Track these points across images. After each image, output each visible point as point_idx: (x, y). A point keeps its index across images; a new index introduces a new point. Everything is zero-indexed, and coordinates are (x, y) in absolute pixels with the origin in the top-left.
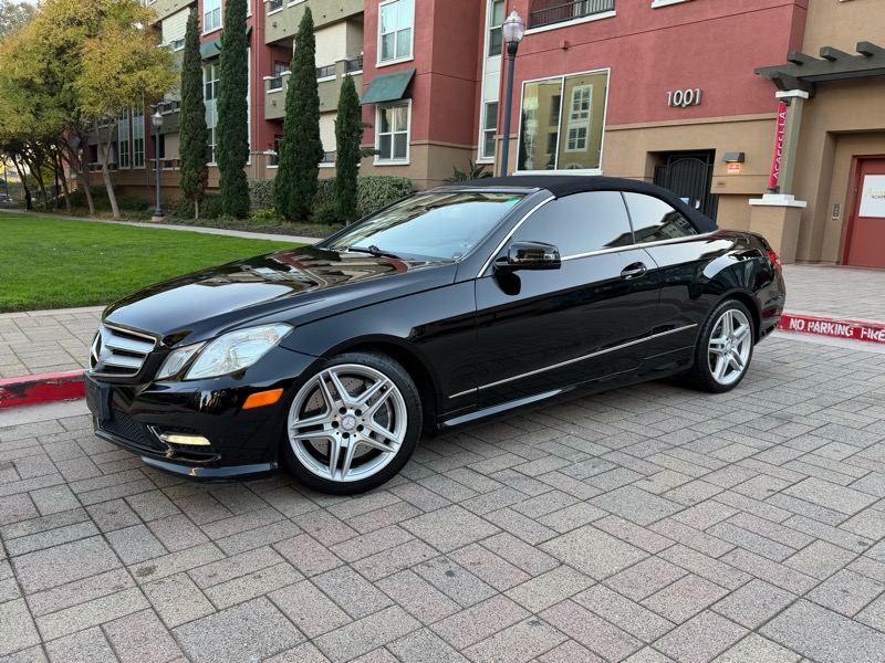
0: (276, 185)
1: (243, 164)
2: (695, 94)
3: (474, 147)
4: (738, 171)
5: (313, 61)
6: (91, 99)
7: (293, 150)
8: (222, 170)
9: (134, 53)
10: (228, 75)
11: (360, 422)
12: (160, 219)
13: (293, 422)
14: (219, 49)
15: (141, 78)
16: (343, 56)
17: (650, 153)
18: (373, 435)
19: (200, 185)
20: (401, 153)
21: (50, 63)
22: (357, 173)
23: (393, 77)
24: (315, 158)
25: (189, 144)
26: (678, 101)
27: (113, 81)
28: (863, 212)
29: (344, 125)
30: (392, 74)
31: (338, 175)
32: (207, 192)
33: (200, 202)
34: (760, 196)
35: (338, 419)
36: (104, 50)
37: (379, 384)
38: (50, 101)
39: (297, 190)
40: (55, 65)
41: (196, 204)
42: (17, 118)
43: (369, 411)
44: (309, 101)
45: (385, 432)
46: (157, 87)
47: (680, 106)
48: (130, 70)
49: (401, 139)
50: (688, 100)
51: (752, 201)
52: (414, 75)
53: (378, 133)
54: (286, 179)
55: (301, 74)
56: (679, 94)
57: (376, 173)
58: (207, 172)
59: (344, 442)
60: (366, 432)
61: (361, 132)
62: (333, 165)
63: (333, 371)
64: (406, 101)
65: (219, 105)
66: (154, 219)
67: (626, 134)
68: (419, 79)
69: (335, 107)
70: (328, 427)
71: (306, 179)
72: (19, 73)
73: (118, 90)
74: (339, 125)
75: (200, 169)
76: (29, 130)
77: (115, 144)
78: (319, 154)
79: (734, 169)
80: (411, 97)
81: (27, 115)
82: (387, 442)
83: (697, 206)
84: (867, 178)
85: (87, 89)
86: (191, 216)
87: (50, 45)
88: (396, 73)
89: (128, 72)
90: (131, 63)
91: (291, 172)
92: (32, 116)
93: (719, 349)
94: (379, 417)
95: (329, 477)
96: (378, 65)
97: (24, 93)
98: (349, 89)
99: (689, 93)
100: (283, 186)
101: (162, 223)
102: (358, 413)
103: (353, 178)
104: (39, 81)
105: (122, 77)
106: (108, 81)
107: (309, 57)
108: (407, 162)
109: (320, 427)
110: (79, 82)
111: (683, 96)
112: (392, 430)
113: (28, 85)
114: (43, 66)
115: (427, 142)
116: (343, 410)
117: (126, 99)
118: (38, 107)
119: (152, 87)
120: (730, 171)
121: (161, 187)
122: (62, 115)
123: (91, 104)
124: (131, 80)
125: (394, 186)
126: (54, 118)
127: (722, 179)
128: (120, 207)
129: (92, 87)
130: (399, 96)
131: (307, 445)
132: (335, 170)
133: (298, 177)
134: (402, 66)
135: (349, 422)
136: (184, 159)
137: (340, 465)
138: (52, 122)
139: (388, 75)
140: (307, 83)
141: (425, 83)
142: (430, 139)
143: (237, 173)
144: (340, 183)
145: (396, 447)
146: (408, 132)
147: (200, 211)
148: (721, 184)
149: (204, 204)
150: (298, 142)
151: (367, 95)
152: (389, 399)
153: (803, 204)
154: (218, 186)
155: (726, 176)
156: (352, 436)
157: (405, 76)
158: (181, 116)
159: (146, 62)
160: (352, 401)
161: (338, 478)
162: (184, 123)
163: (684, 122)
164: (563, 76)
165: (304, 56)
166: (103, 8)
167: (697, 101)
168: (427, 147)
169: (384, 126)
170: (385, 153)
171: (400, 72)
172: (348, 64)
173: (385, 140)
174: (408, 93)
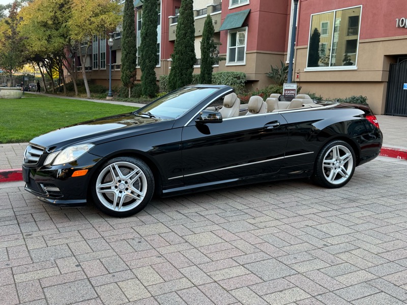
0: (169, 79)
1: (153, 67)
3: (285, 53)
5: (192, 7)
6: (76, 32)
7: (179, 59)
8: (142, 71)
9: (99, 5)
10: (147, 17)
11: (127, 187)
12: (111, 98)
13: (98, 185)
14: (142, 2)
15: (102, 19)
16: (211, 3)
17: (387, 56)
18: (132, 192)
19: (132, 79)
20: (241, 58)
21: (56, 12)
22: (212, 71)
23: (237, 14)
24: (191, 63)
25: (126, 56)
26: (402, 24)
27: (87, 22)
29: (205, 44)
30: (237, 13)
31: (201, 72)
32: (136, 82)
33: (131, 88)
35: (117, 185)
36: (83, 5)
37: (136, 171)
38: (55, 33)
39: (180, 81)
40: (59, 14)
41: (130, 90)
42: (39, 43)
43: (131, 182)
44: (189, 30)
45: (138, 192)
46: (110, 24)
47: (404, 27)
48: (96, 15)
49: (241, 50)
52: (250, 13)
53: (229, 47)
54: (175, 75)
55: (185, 15)
56: (403, 20)
57: (225, 71)
58: (136, 72)
59: (120, 195)
60: (129, 191)
61: (215, 48)
62: (199, 66)
63: (116, 164)
64: (244, 28)
65: (142, 34)
66: (108, 98)
67: (372, 44)
68: (252, 15)
69: (201, 34)
70: (113, 188)
71: (186, 75)
72: (40, 19)
73: (90, 26)
74: (203, 43)
75: (132, 70)
76: (44, 49)
77: (91, 56)
78: (194, 60)
80: (247, 25)
81: (44, 41)
82: (139, 196)
85: (74, 26)
86: (127, 97)
87: (56, 3)
88: (239, 12)
89: (95, 16)
90: (97, 11)
91: (178, 71)
92: (46, 41)
93: (331, 165)
94: (135, 185)
95: (113, 209)
96: (229, 8)
97: (43, 29)
98: (209, 24)
100: (173, 79)
101: (111, 100)
102: (126, 183)
103: (210, 74)
104: (50, 22)
105: (92, 19)
106: (85, 21)
107: (189, 5)
108: (244, 64)
109: (110, 188)
110: (70, 23)
112: (141, 191)
113: (45, 25)
114: (52, 14)
115: (255, 51)
116: (120, 181)
117: (94, 31)
118: (50, 37)
119: (108, 24)
121: (112, 80)
122: (62, 40)
123: (76, 35)
124: (97, 21)
125: (235, 78)
126: (57, 42)
128: (91, 91)
129: (77, 25)
130: (240, 26)
131: (104, 195)
132: (200, 70)
133: (181, 74)
134: (243, 8)
135: (122, 186)
136: (123, 65)
137: (118, 205)
138: (56, 45)
139: (235, 13)
140: (188, 20)
141: (255, 17)
142: (257, 50)
143: (151, 72)
144: (202, 77)
145: (142, 198)
146: (245, 45)
147: (131, 94)
149: (133, 89)
150: (182, 54)
151: (223, 25)
152: (140, 178)
154: (140, 79)
156: (123, 192)
157: (245, 13)
158: (122, 40)
159: (105, 10)
160: (124, 177)
161: (117, 210)
162: (124, 44)
164: (335, 11)
165: (186, 5)
168: (255, 54)
169: (233, 43)
170: (232, 59)
171: (242, 11)
172: (215, 8)
173: (232, 51)
174: (246, 23)
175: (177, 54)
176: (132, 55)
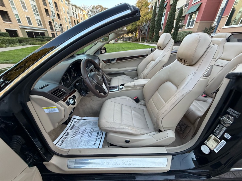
3: (213, 21)
7: (167, 27)
8: (155, 33)
16: (185, 3)
19: (152, 36)
20: (192, 25)
29: (178, 20)
30: (195, 5)
31: (174, 31)
33: (151, 39)
48: (145, 16)
49: (193, 22)
53: (188, 21)
57: (186, 30)
61: (182, 21)
64: (197, 11)
66: (145, 43)
68: (202, 5)
76: (131, 29)
77: (144, 30)
86: (150, 42)
96: (192, 4)
98: (181, 11)
103: (177, 32)
105: (144, 17)
107: (175, 5)
108: (193, 27)
115: (199, 21)
119: (148, 18)
121: (147, 37)
123: (139, 23)
128: (142, 41)
130: (195, 11)
134: (199, 2)
141: (204, 5)
144: (174, 33)
146: (195, 20)
150: (169, 25)
151: (188, 12)
159: (148, 14)
166: (143, 4)
168: (199, 23)
169: (190, 19)
170: (188, 26)
171: (198, 4)
172: (186, 6)
173: (189, 22)
174: (198, 9)
175: (167, 25)
176: (153, 28)
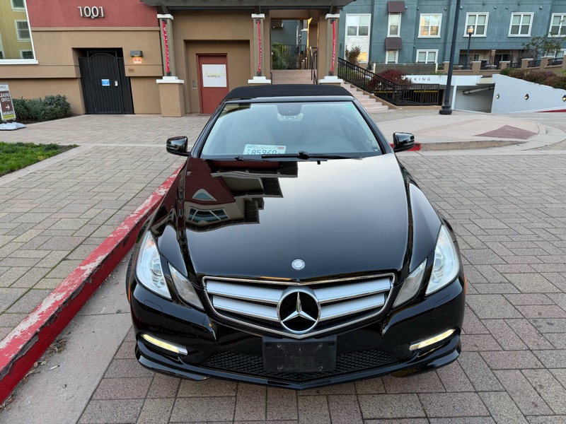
2: (100, 10)
4: (140, 62)
17: (74, 49)
26: (88, 13)
28: (206, 84)
34: (161, 78)
47: (90, 17)
50: (95, 14)
51: (158, 81)
56: (87, 9)
67: (51, 34)
79: (137, 61)
83: (116, 84)
84: (203, 66)
99: (95, 9)
111: (91, 11)
120: (135, 62)
127: (132, 67)
148: (131, 70)
153: (182, 82)
155: (133, 65)
163: (96, 28)
167: (103, 15)
